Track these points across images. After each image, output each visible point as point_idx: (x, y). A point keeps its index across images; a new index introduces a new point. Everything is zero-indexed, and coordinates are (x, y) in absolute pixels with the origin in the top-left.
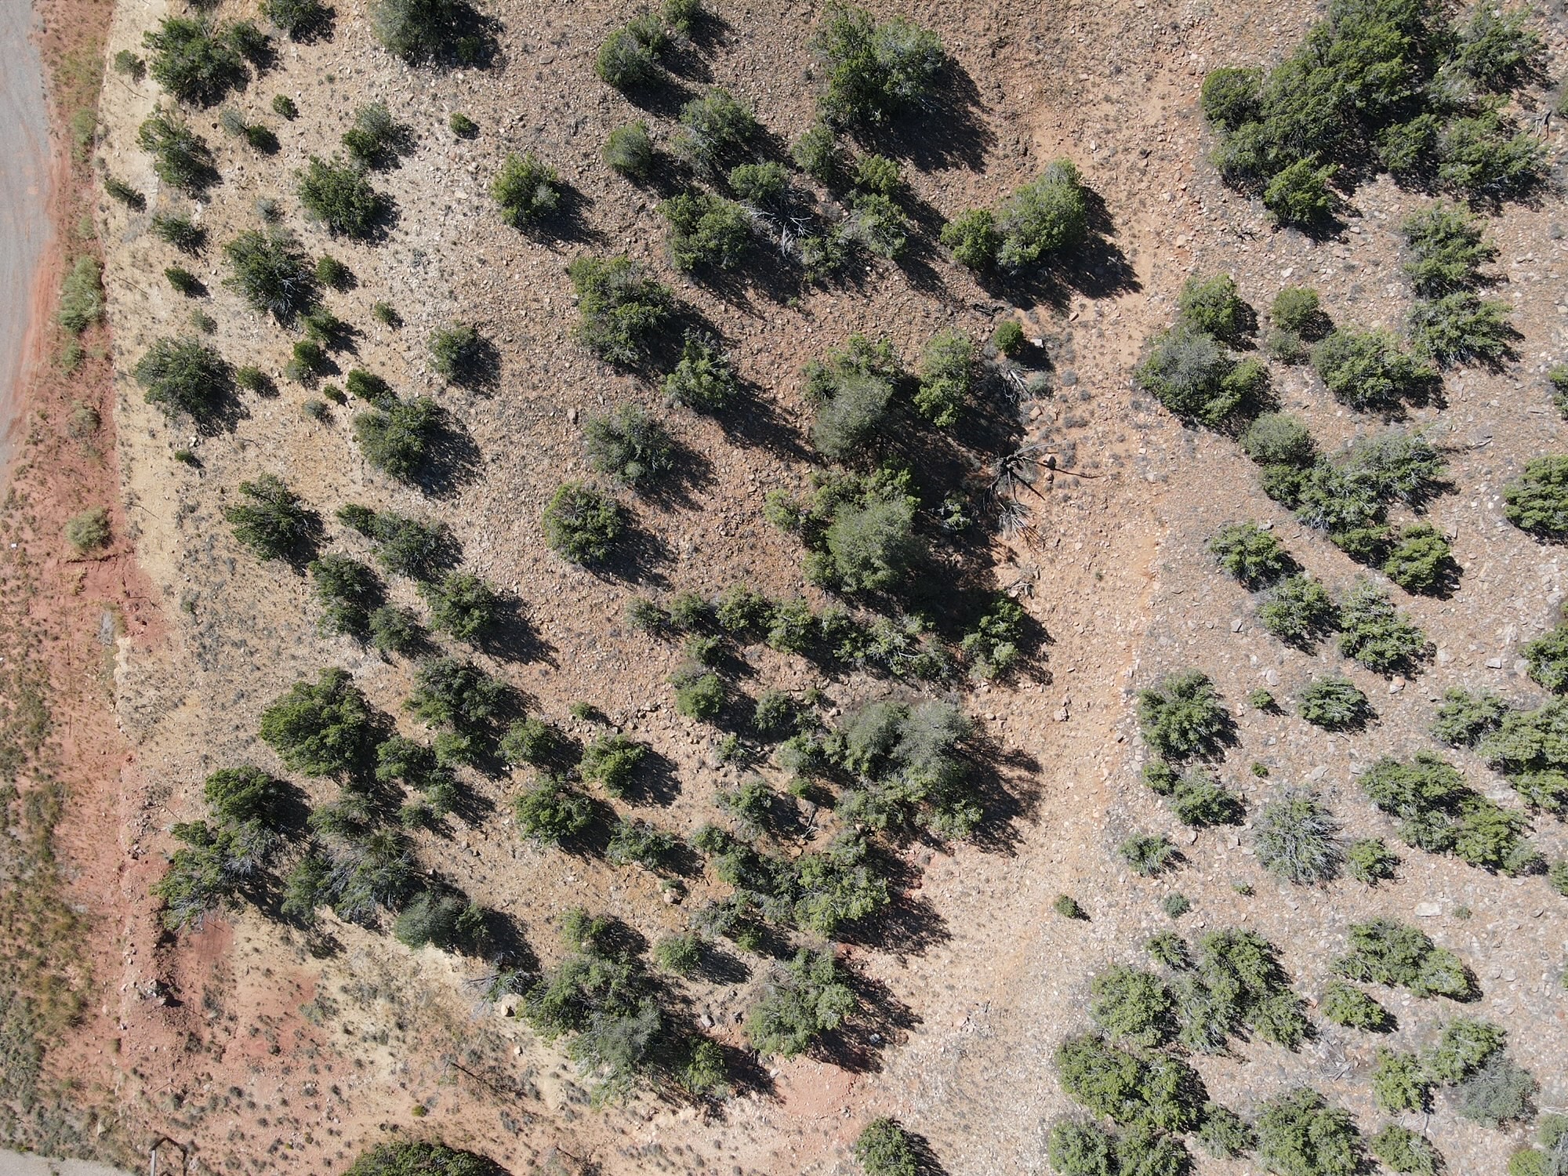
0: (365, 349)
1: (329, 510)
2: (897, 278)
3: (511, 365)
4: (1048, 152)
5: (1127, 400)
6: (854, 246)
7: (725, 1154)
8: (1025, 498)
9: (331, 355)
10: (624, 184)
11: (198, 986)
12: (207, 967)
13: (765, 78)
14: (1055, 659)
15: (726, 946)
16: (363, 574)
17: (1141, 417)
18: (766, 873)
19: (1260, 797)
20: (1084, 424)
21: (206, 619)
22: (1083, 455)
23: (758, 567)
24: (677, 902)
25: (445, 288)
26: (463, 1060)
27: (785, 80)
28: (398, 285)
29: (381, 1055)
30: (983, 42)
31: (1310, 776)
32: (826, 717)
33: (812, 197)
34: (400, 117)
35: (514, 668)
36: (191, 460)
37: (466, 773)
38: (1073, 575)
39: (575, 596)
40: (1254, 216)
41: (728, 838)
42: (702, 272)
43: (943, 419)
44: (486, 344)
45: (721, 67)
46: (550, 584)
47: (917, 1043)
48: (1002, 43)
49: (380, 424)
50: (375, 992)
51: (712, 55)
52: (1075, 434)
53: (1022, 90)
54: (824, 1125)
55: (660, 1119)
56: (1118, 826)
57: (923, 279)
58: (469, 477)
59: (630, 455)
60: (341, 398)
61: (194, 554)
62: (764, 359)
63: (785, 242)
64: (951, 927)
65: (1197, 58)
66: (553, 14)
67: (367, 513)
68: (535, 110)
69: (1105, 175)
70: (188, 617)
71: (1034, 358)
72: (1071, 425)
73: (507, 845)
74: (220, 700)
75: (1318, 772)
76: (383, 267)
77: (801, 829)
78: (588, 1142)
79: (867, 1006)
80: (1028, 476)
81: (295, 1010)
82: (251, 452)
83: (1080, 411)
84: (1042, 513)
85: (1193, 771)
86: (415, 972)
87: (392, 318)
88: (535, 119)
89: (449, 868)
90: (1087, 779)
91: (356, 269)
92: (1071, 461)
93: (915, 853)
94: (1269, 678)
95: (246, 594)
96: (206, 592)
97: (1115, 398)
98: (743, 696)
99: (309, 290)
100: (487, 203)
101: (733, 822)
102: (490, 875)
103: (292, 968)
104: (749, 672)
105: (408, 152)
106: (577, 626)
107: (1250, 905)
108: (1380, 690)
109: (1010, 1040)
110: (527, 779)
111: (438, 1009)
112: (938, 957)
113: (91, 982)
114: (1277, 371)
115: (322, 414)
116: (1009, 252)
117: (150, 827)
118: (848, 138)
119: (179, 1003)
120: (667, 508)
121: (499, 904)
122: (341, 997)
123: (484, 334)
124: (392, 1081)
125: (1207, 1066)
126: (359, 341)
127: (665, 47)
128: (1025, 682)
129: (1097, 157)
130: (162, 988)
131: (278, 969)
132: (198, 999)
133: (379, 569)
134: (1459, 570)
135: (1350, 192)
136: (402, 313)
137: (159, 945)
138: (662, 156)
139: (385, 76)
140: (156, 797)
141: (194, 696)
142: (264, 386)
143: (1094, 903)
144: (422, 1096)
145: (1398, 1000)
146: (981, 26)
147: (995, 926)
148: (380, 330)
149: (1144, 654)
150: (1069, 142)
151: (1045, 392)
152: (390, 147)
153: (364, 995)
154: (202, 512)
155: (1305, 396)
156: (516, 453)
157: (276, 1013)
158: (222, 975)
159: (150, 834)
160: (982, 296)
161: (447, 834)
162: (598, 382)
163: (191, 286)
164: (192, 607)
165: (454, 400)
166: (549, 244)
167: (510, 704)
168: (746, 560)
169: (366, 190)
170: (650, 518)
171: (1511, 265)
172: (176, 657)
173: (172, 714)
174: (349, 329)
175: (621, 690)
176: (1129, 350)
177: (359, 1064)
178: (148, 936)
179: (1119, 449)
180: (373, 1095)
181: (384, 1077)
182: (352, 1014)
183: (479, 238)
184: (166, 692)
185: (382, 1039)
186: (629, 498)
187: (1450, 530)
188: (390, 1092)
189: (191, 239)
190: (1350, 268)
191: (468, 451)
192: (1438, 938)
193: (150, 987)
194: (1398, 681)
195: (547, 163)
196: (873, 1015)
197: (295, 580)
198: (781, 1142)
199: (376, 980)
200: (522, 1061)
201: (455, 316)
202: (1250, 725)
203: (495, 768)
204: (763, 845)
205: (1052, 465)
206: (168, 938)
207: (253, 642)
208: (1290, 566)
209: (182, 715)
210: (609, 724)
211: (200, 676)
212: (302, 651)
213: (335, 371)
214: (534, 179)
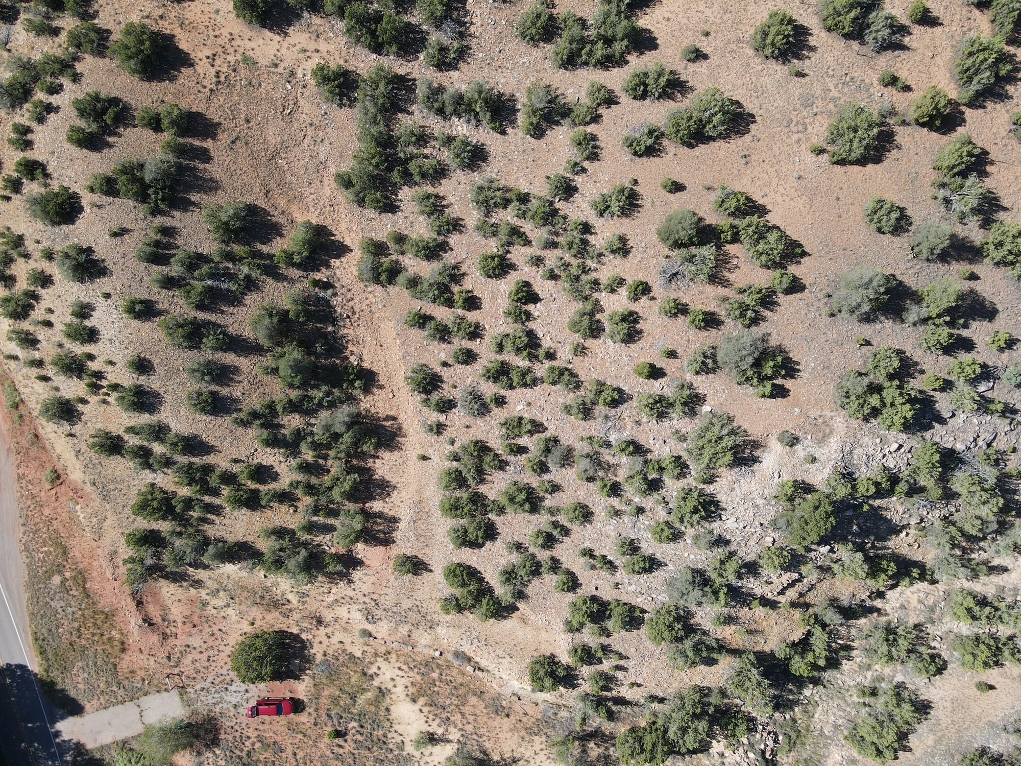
0: (109, 376)
1: (121, 432)
2: (270, 281)
3: (156, 361)
4: (300, 217)
5: (362, 285)
6: (248, 277)
7: (357, 591)
8: (346, 331)
9: (99, 382)
10: (164, 291)
11: (158, 615)
12: (157, 607)
13: (195, 238)
14: (382, 379)
15: (320, 519)
16: (141, 448)
17: (369, 289)
18: (316, 488)
19: (457, 394)
20: (353, 299)
21: (100, 486)
22: (357, 309)
23: (267, 391)
24: (295, 511)
25: (123, 347)
26: (258, 601)
27: (202, 236)
28: (108, 352)
29: (230, 611)
30: (261, 194)
31: (469, 381)
32: (315, 430)
33: (228, 268)
34: (86, 300)
35: (204, 458)
36: (71, 435)
37: (207, 499)
38: (372, 350)
39: (212, 425)
40: (371, 213)
41: (298, 483)
42: (200, 307)
43: (301, 319)
44: (144, 359)
45: (180, 242)
46: (202, 425)
47: (402, 525)
48: (268, 192)
49: (124, 398)
50: (218, 591)
51: (176, 240)
52: (351, 304)
53: (282, 203)
54: (384, 566)
55: (333, 591)
56: (423, 424)
57: (279, 277)
58: (160, 403)
59: (204, 374)
60: (108, 395)
61: (86, 466)
62: (236, 325)
63: (224, 286)
64: (394, 483)
65: (333, 170)
66: (118, 249)
67: (132, 427)
68: (125, 281)
69: (322, 218)
70: (94, 488)
71: (327, 285)
72: (349, 301)
73: (232, 517)
74: (118, 511)
75: (470, 380)
76: (101, 348)
77: (324, 470)
78: (313, 609)
79: (379, 521)
80: (342, 324)
81: (194, 609)
82: (89, 424)
83: (349, 296)
84: (353, 333)
85: (435, 397)
86: (229, 577)
87: (111, 363)
88: (127, 283)
89: (218, 534)
90: (410, 413)
91: (94, 352)
92: (354, 313)
93: (370, 463)
94: (443, 356)
95: (109, 472)
96: (96, 477)
97: (358, 286)
98: (283, 434)
99: (82, 365)
100: (123, 315)
101: (300, 477)
102: (232, 530)
103: (187, 595)
104: (281, 426)
105: (93, 310)
106: (217, 434)
107: (471, 431)
108: (474, 345)
109: (427, 510)
110: (226, 491)
111: (242, 587)
113: (122, 634)
114: (400, 258)
115: (105, 402)
116: (297, 258)
117: (116, 567)
118: (231, 244)
119: (153, 624)
120: (228, 385)
121: (240, 538)
122: (207, 597)
123: (142, 356)
124: (237, 618)
125: (482, 489)
126: (105, 374)
127: (157, 244)
128: (375, 390)
129: (317, 213)
130: (145, 620)
131: (182, 597)
132: (159, 620)
133: (146, 444)
134: (480, 299)
135: (396, 195)
136: (114, 360)
137: (137, 607)
138: (172, 277)
139: (75, 289)
140: (113, 554)
141: (109, 514)
142: (84, 401)
143: (430, 452)
144: (250, 619)
145: (524, 441)
146: (258, 190)
147: (406, 474)
148: (110, 368)
149: (405, 365)
150: (305, 212)
151: (335, 295)
152: (87, 310)
153: (215, 593)
154: (83, 450)
155: (412, 262)
156: (170, 388)
157: (188, 613)
158: (164, 608)
159: (117, 569)
160: (301, 273)
161: (212, 523)
162: (185, 355)
163: (45, 379)
164: (94, 484)
165: (143, 380)
166: (149, 320)
167: (207, 469)
168: (262, 390)
169: (85, 328)
170: (224, 391)
171: (451, 199)
172: (97, 503)
173: (105, 524)
174: (100, 372)
175: (242, 449)
176: (354, 271)
177: (224, 617)
178: (132, 605)
179: (367, 302)
180: (234, 626)
181: (234, 618)
182: (214, 602)
183: (126, 327)
184: (99, 517)
185: (228, 605)
186: (214, 387)
187: (470, 288)
188: (239, 622)
189: (39, 363)
190: (406, 217)
191: (156, 395)
192: (526, 415)
193: (141, 622)
194: (478, 340)
195: (137, 296)
196: (383, 523)
197: (123, 460)
198: (373, 579)
199: (217, 586)
200: (278, 591)
201: (130, 354)
202: (445, 373)
203: (216, 493)
204: (314, 481)
205: (348, 317)
206: (139, 603)
207: (119, 487)
208: (431, 318)
209: (108, 522)
210: (244, 462)
211: (108, 506)
212: (136, 482)
213: (103, 387)
214: (133, 303)
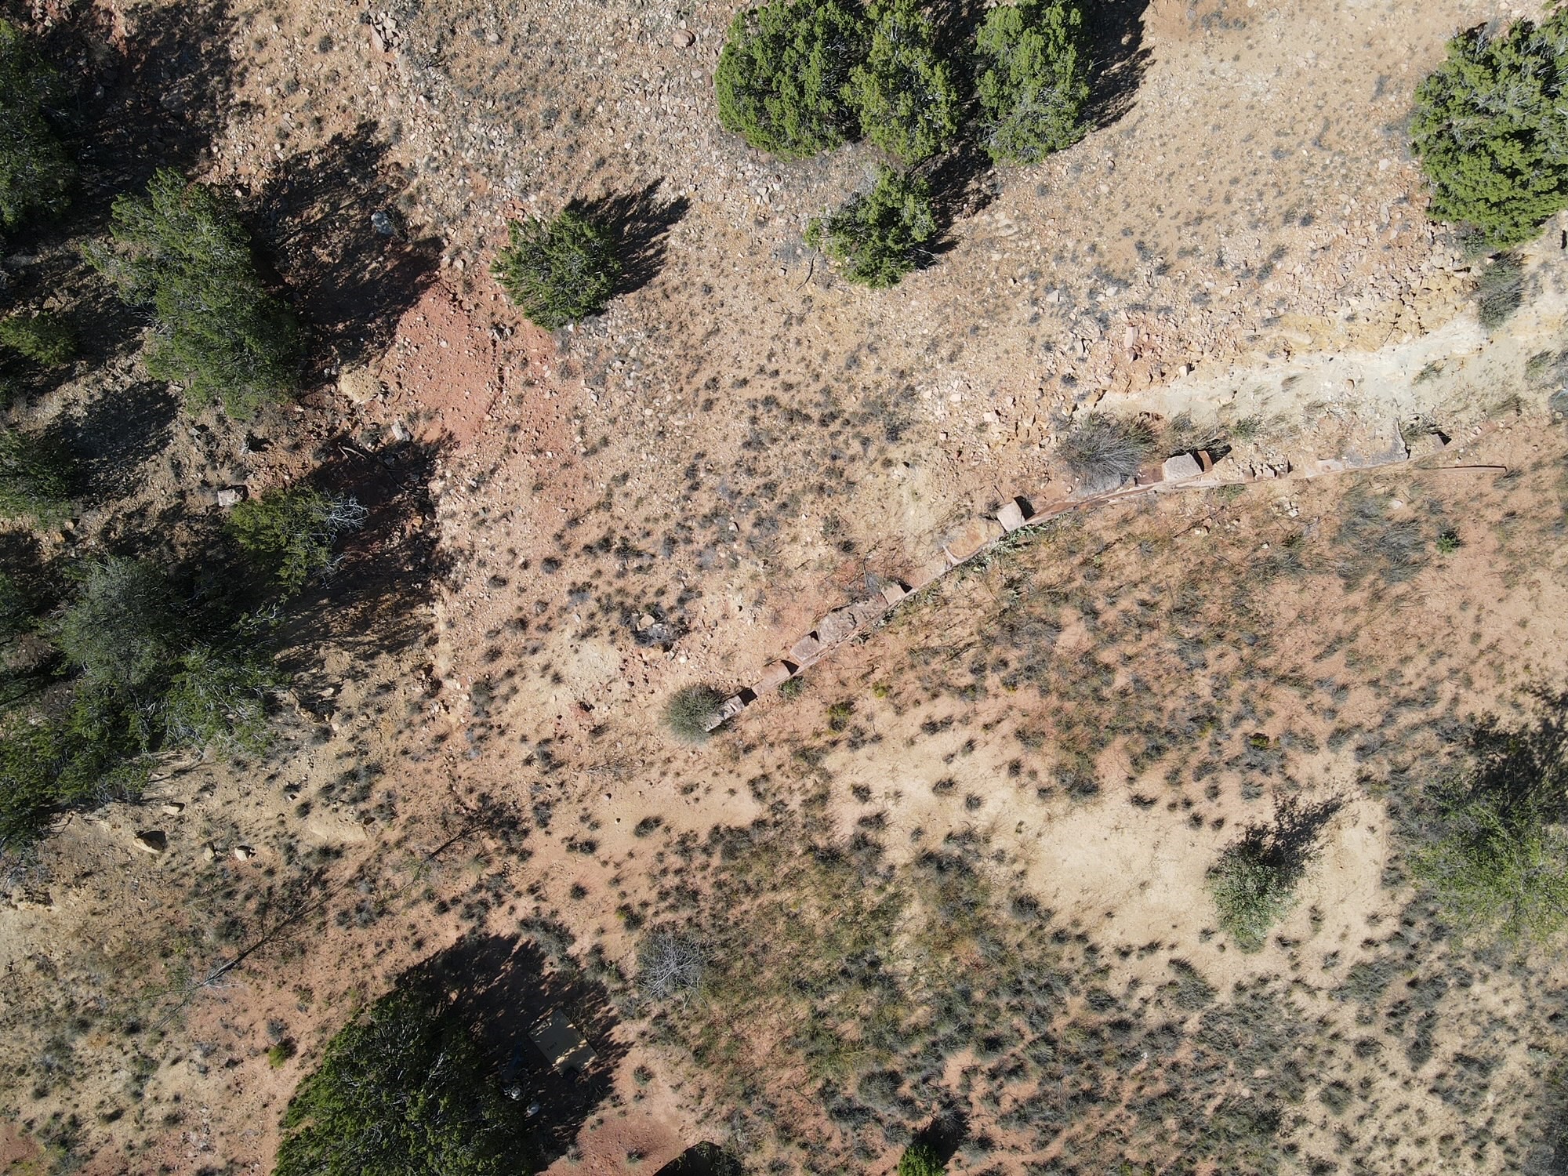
54: (514, 379)
111: (126, 957)
112: (261, 44)
122: (53, 1104)
124: (218, 1080)
144: (263, 1038)
153: (61, 1065)
177: (173, 1120)
180: (234, 1117)
181: (210, 1088)
185: (146, 1066)
188: (236, 1088)
196: (335, 207)
